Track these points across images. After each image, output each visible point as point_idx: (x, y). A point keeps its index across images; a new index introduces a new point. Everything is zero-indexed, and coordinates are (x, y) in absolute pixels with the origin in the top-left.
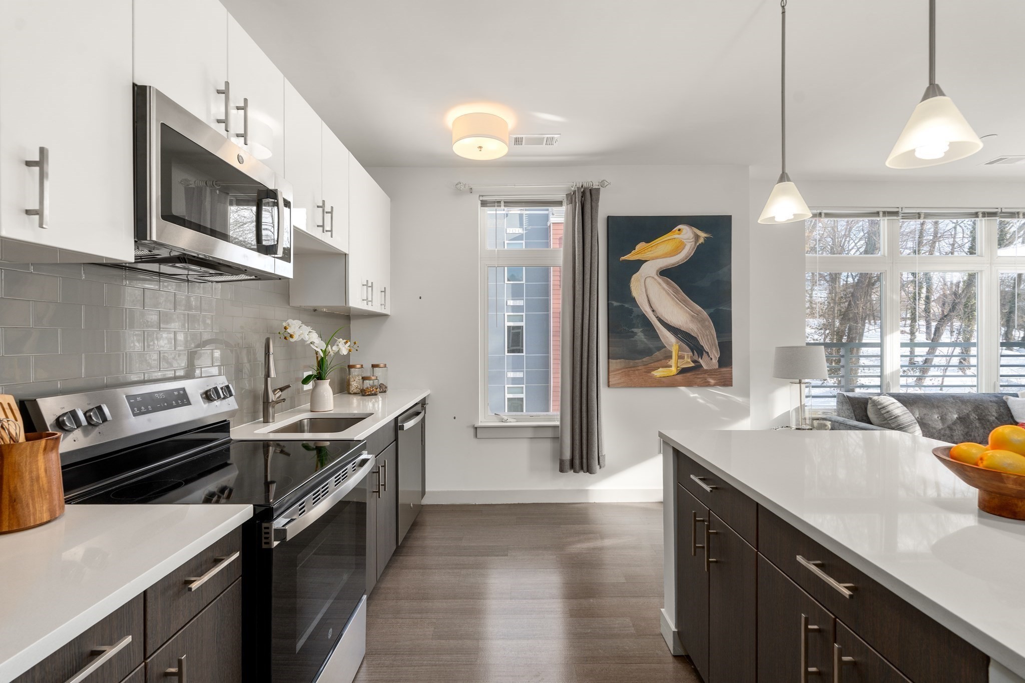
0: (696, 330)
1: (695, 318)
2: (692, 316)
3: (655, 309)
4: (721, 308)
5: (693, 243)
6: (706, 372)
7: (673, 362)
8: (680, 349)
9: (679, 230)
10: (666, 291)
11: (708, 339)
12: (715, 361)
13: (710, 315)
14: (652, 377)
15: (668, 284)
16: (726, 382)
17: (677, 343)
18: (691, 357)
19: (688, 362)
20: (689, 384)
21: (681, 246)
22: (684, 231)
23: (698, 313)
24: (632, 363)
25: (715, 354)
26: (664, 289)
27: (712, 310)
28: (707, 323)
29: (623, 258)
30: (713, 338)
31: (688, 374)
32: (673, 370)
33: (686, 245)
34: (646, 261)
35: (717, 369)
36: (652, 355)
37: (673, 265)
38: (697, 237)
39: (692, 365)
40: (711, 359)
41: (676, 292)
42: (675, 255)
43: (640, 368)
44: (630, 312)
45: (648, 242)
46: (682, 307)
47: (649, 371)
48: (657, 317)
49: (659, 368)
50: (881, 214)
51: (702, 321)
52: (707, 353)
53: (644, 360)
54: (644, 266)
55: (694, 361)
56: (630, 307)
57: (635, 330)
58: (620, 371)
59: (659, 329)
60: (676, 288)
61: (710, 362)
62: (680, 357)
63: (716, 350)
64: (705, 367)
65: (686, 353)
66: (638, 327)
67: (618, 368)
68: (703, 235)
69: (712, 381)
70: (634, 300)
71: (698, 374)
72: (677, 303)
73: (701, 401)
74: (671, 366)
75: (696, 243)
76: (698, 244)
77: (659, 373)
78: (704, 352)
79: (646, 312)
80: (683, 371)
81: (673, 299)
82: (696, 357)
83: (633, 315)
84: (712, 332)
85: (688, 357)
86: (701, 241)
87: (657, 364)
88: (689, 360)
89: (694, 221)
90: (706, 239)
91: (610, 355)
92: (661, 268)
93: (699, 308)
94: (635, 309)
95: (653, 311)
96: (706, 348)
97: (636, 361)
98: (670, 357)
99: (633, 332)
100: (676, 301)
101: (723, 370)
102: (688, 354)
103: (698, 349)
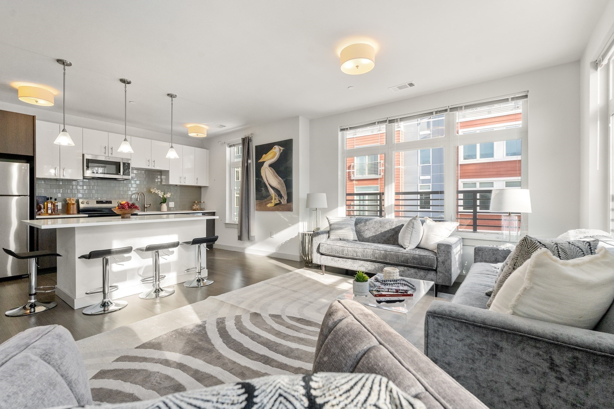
0: (279, 188)
1: (279, 183)
2: (279, 182)
5: (279, 152)
6: (283, 205)
7: (273, 201)
8: (275, 196)
10: (271, 173)
11: (283, 191)
12: (286, 200)
13: (284, 182)
14: (267, 207)
15: (271, 170)
16: (290, 209)
17: (274, 193)
19: (277, 201)
20: (278, 210)
21: (276, 153)
22: (276, 148)
23: (280, 181)
24: (261, 201)
25: (286, 197)
27: (285, 179)
28: (283, 185)
29: (259, 161)
30: (285, 191)
31: (277, 206)
32: (272, 205)
35: (286, 204)
36: (267, 198)
37: (273, 162)
38: (280, 150)
39: (279, 202)
41: (274, 173)
42: (274, 158)
43: (264, 203)
44: (261, 181)
46: (276, 179)
47: (266, 205)
48: (268, 183)
51: (281, 184)
52: (283, 197)
53: (265, 200)
54: (265, 163)
55: (279, 201)
57: (263, 189)
58: (258, 205)
59: (269, 188)
60: (274, 171)
61: (284, 201)
62: (275, 199)
64: (283, 203)
67: (258, 203)
68: (282, 148)
69: (286, 209)
70: (262, 177)
71: (280, 206)
74: (272, 203)
77: (269, 205)
79: (265, 181)
80: (276, 205)
82: (280, 199)
83: (262, 183)
84: (285, 188)
86: (281, 151)
87: (268, 202)
89: (280, 144)
92: (269, 164)
93: (281, 179)
94: (262, 181)
95: (267, 181)
96: (283, 195)
97: (263, 201)
98: (272, 199)
100: (274, 177)
101: (288, 204)
102: (277, 198)
103: (280, 196)
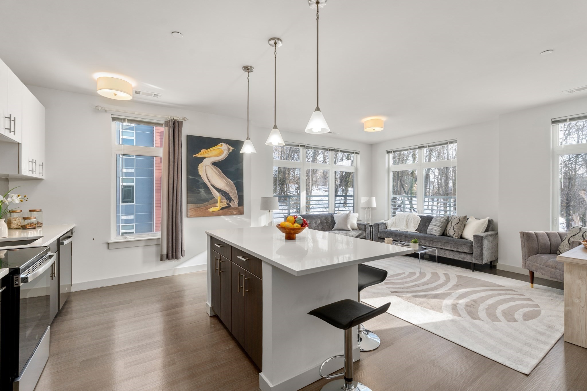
0: (228, 190)
1: (228, 185)
2: (227, 184)
3: (210, 180)
4: (239, 181)
5: (227, 151)
6: (233, 208)
7: (218, 204)
8: (221, 199)
9: (221, 145)
10: (215, 172)
11: (233, 194)
12: (236, 204)
13: (234, 184)
14: (209, 212)
15: (216, 169)
16: (241, 213)
17: (220, 196)
18: (226, 202)
19: (225, 205)
20: (225, 214)
21: (222, 152)
22: (223, 146)
23: (229, 183)
24: (199, 205)
25: (236, 201)
26: (214, 171)
27: (235, 181)
28: (233, 187)
29: (194, 156)
30: (236, 194)
31: (225, 210)
32: (218, 208)
33: (224, 152)
34: (206, 158)
35: (237, 207)
36: (209, 201)
37: (218, 160)
38: (229, 149)
39: (227, 205)
40: (235, 203)
41: (220, 173)
42: (219, 156)
43: (202, 208)
44: (198, 181)
45: (207, 149)
46: (222, 180)
47: (207, 209)
48: (211, 184)
49: (212, 207)
50: (299, 146)
51: (231, 186)
52: (233, 200)
53: (205, 204)
54: (205, 160)
55: (227, 204)
56: (198, 179)
57: (200, 190)
58: (193, 210)
59: (212, 190)
60: (220, 171)
61: (234, 204)
62: (221, 202)
63: (237, 199)
64: (232, 206)
65: (224, 201)
66: (202, 189)
67: (192, 208)
68: (231, 148)
69: (235, 213)
70: (200, 176)
71: (229, 210)
72: (220, 178)
73: (230, 222)
74: (217, 207)
75: (228, 152)
76: (229, 152)
77: (212, 210)
78: (232, 200)
79: (205, 181)
80: (223, 208)
81: (218, 176)
82: (228, 202)
83: (199, 183)
84: (235, 191)
85: (225, 202)
86: (231, 151)
87: (211, 206)
88: (225, 204)
89: (229, 142)
90: (233, 150)
91: (188, 202)
92: (213, 162)
93: (230, 180)
94: (200, 180)
95: (209, 181)
96: (233, 198)
97: (201, 204)
98: (217, 202)
99: (199, 191)
100: (219, 177)
101: (240, 207)
102: (225, 201)
103: (228, 198)
